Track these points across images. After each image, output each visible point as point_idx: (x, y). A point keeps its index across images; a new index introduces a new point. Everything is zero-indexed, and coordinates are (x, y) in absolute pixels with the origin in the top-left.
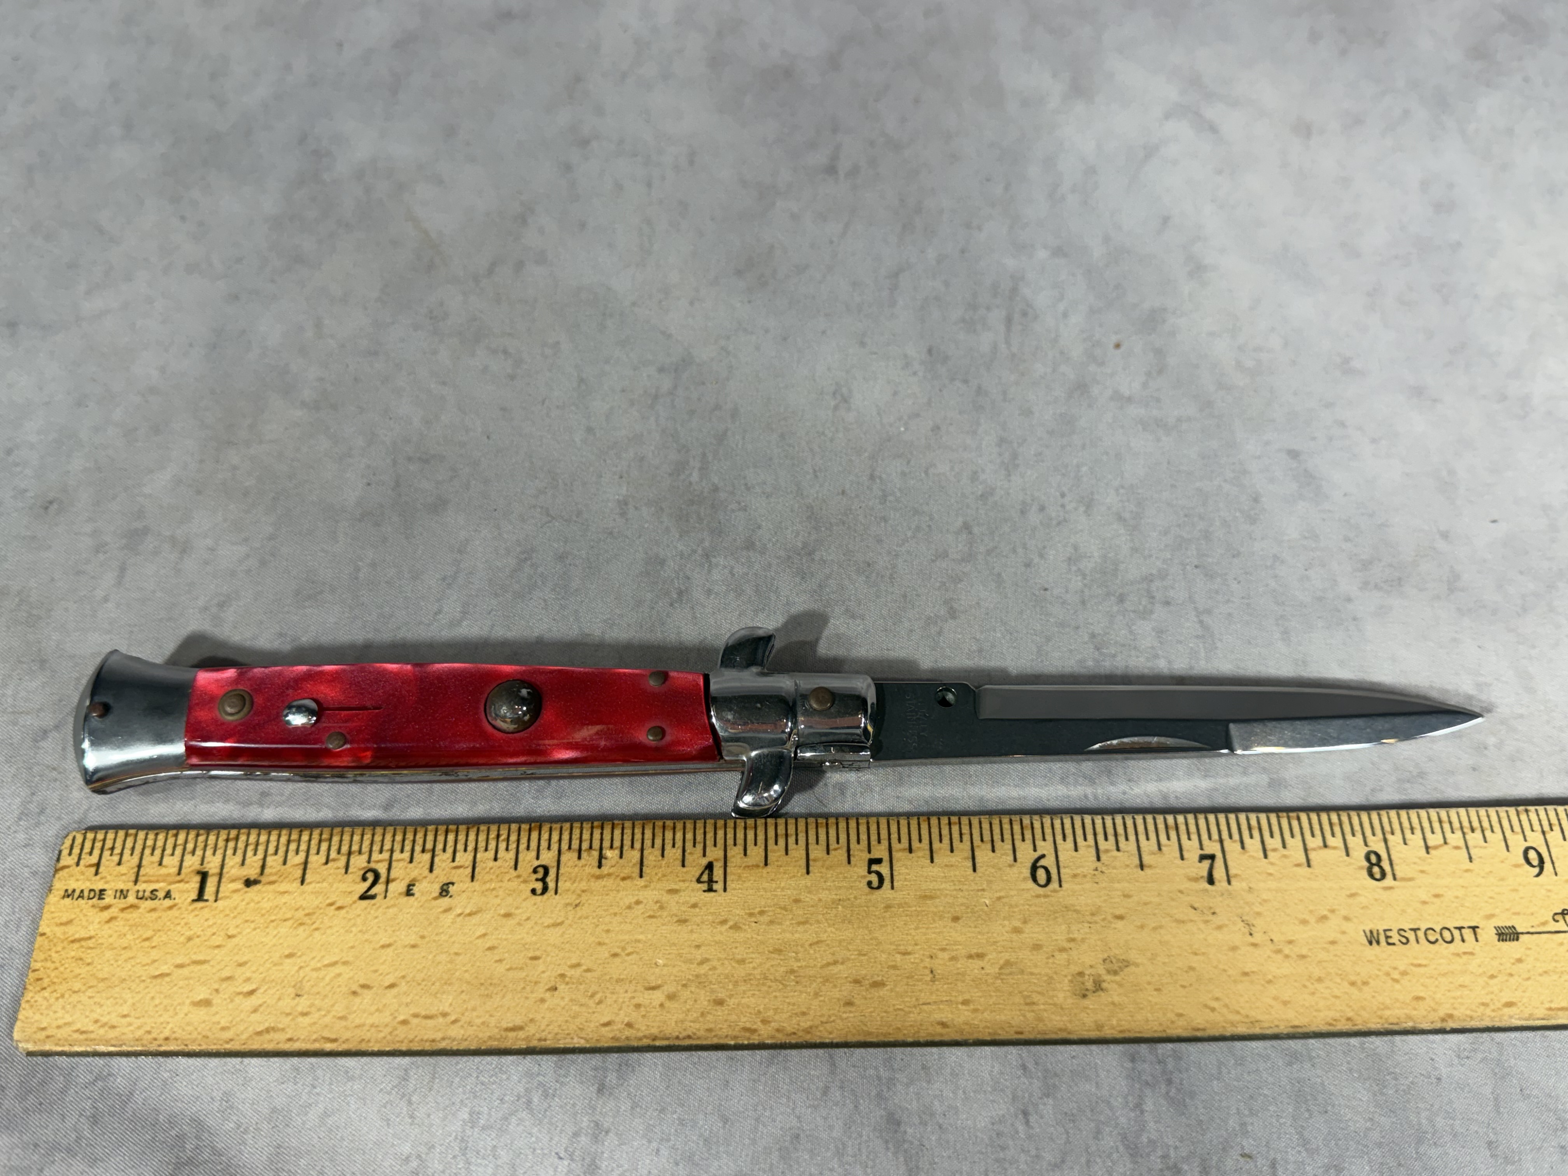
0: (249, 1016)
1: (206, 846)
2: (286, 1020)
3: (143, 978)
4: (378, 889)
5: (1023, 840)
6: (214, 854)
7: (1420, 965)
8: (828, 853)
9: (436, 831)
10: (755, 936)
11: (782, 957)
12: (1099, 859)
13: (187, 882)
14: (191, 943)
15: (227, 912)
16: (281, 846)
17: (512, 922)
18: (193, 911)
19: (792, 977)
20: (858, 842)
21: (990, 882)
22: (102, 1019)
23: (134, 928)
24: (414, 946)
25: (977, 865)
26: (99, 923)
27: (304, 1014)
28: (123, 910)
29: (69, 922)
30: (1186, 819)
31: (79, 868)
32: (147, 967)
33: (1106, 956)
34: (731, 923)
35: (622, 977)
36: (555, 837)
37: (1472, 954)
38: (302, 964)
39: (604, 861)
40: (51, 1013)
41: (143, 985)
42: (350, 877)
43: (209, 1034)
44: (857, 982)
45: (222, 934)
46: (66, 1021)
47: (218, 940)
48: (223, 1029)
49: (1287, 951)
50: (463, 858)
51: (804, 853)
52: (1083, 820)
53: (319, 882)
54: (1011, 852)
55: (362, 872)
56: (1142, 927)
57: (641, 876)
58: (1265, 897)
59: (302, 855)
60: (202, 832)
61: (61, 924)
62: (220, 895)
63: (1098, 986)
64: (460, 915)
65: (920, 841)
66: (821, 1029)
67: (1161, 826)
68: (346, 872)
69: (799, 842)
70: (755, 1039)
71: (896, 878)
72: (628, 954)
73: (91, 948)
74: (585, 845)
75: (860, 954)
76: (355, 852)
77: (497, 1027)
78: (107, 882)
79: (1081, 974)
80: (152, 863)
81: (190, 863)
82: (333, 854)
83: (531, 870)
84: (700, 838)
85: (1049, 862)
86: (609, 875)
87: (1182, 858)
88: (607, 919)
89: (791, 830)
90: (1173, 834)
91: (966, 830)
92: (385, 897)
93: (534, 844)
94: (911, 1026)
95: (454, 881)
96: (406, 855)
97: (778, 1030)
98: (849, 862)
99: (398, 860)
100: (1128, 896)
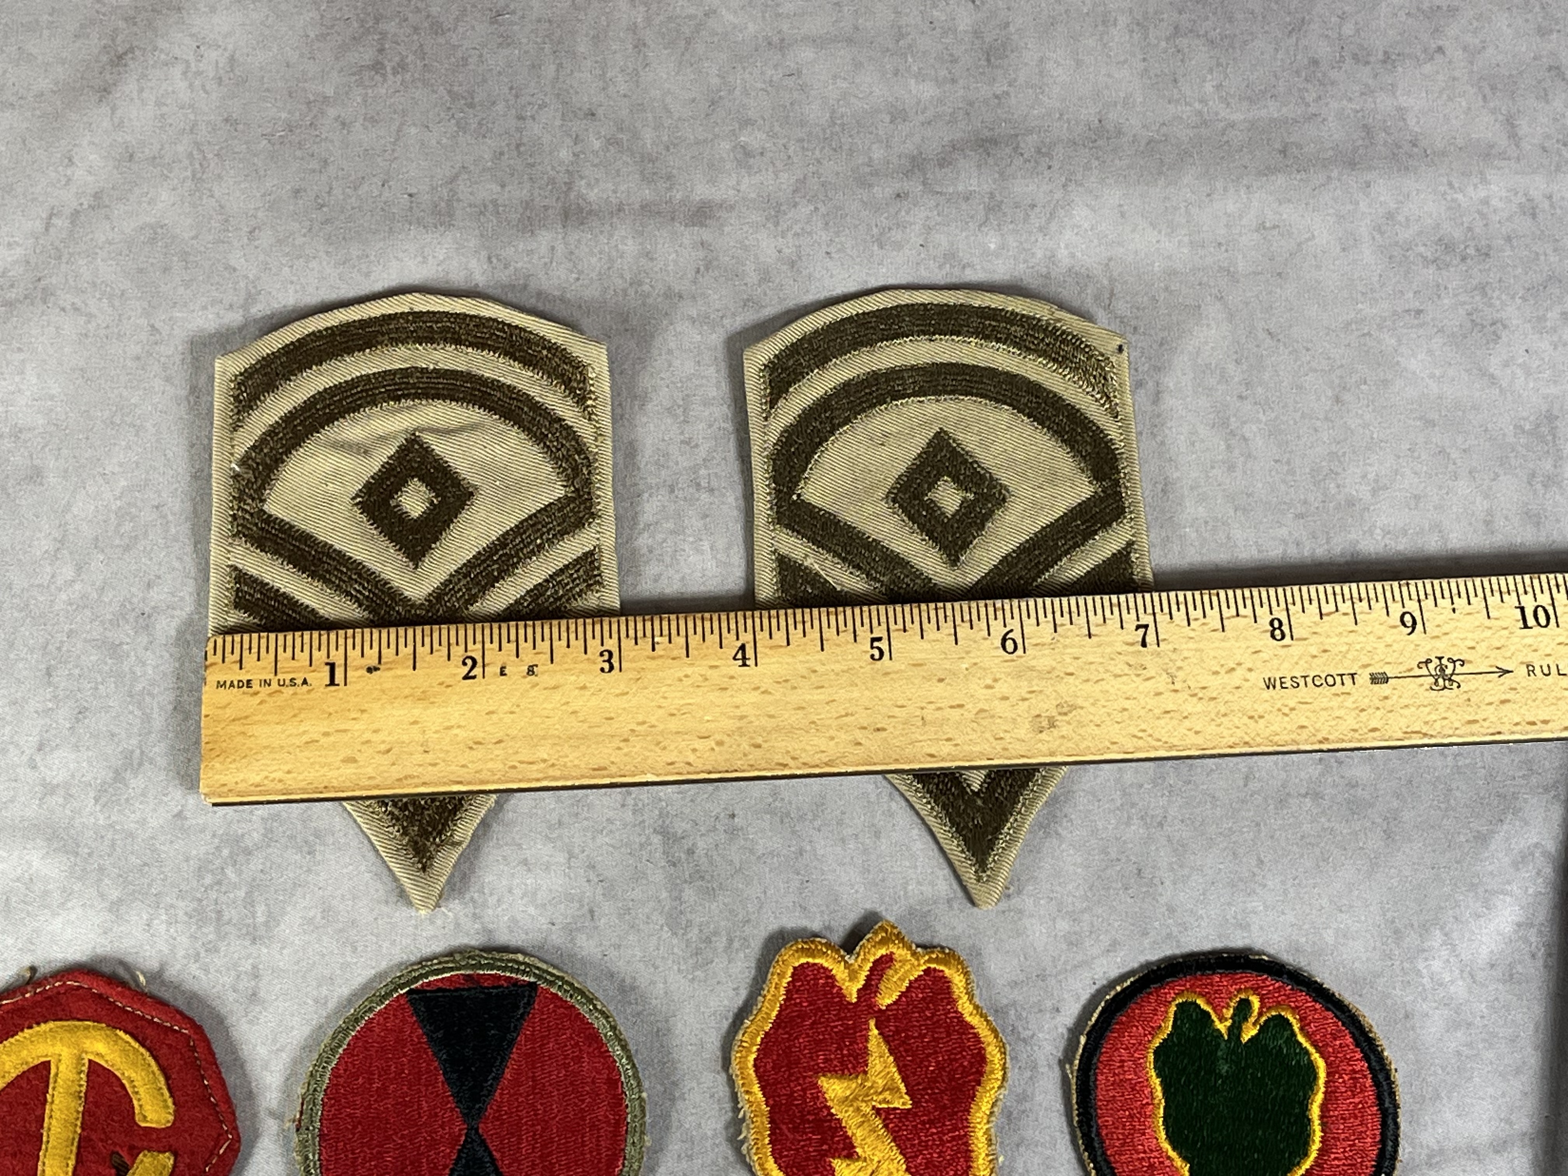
0: (388, 769)
1: (329, 644)
2: (420, 769)
3: (297, 745)
4: (477, 671)
5: (996, 619)
6: (337, 649)
7: (1306, 703)
8: (838, 634)
9: (517, 626)
10: (783, 698)
11: (804, 712)
12: (1055, 631)
13: (319, 672)
14: (332, 717)
15: (357, 693)
16: (391, 641)
17: (588, 693)
18: (327, 694)
19: (813, 726)
20: (862, 625)
21: (968, 653)
22: (270, 775)
23: (282, 709)
24: (512, 713)
25: (958, 639)
26: (252, 706)
27: (433, 765)
29: (227, 706)
30: (1127, 598)
31: (225, 665)
32: (298, 737)
33: (1058, 702)
34: (762, 689)
35: (679, 730)
36: (615, 628)
37: (1349, 694)
38: (426, 729)
39: (656, 646)
40: (228, 774)
41: (299, 750)
42: (452, 663)
43: (360, 783)
44: (864, 728)
45: (356, 709)
46: (241, 778)
47: (353, 714)
48: (370, 778)
49: (1200, 695)
50: (543, 646)
51: (818, 635)
52: (1044, 601)
53: (428, 668)
54: (986, 629)
55: (461, 659)
57: (688, 656)
58: (1186, 654)
59: (410, 647)
60: (322, 633)
61: (220, 708)
62: (348, 681)
63: (1052, 725)
64: (546, 688)
65: (913, 622)
67: (1107, 604)
68: (449, 659)
69: (815, 626)
70: (787, 771)
71: (893, 651)
72: (683, 714)
73: (249, 724)
74: (640, 634)
75: (867, 709)
76: (453, 644)
77: (586, 768)
78: (251, 675)
79: (1038, 716)
80: (287, 658)
81: (319, 658)
82: (436, 646)
83: (598, 654)
84: (733, 626)
85: (1016, 635)
86: (661, 656)
87: (1122, 627)
88: (664, 689)
89: (807, 618)
90: (1116, 610)
91: (949, 613)
92: (484, 677)
93: (598, 634)
94: (907, 757)
95: (536, 663)
96: (496, 645)
97: (804, 764)
98: (855, 641)
99: (490, 649)
100: (1077, 658)
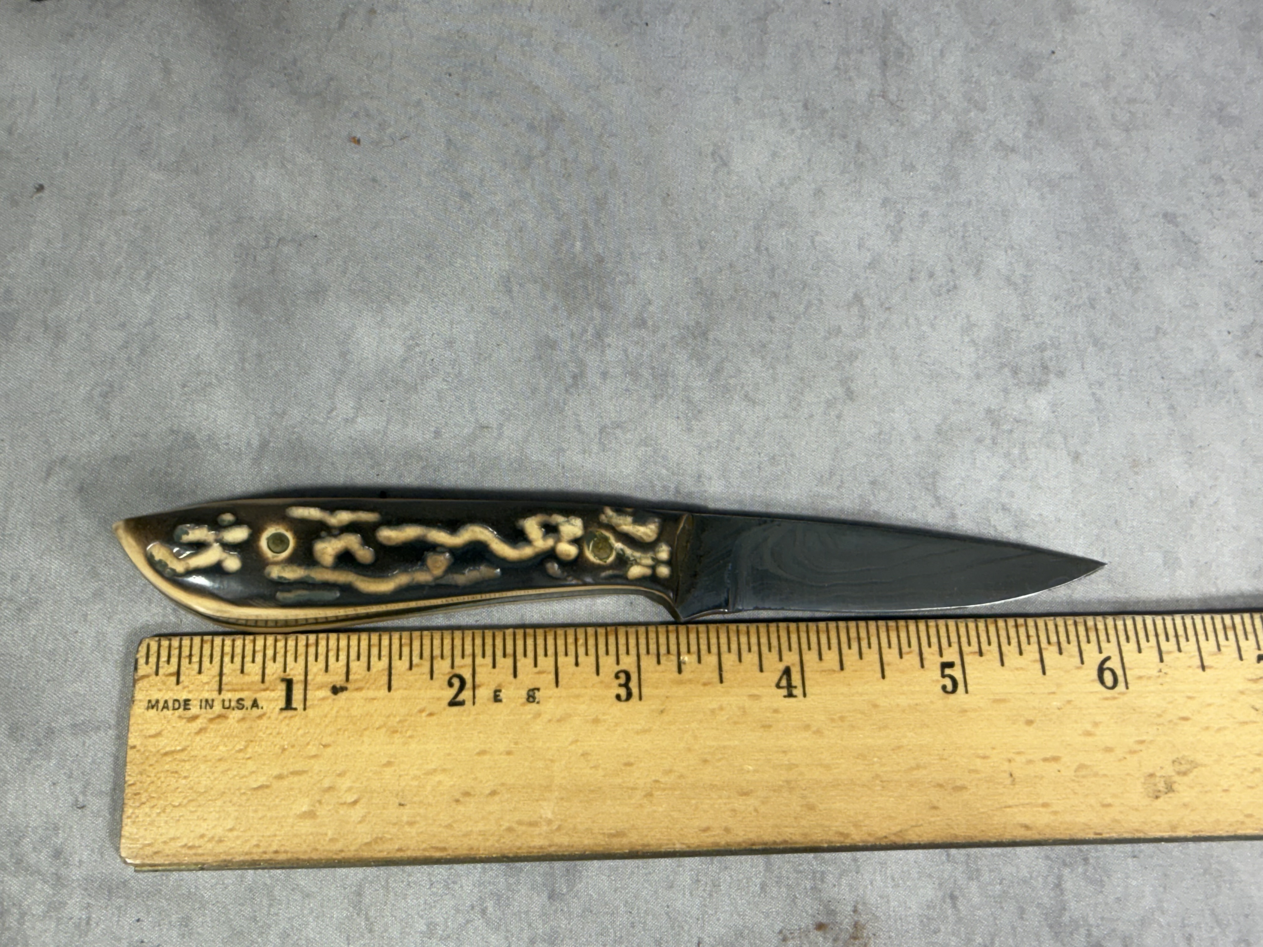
0: (355, 827)
1: (286, 652)
2: (394, 830)
3: (242, 791)
4: (466, 695)
5: (1089, 642)
6: (296, 660)
8: (901, 657)
9: (515, 635)
10: (839, 742)
11: (866, 762)
12: (1162, 660)
13: (273, 690)
14: (287, 753)
15: (318, 721)
16: (361, 651)
17: (601, 729)
18: (282, 721)
19: (878, 782)
20: (930, 645)
21: (1059, 685)
22: (207, 833)
23: (226, 740)
24: (509, 753)
25: (1047, 668)
26: (189, 734)
27: (411, 824)
28: (211, 720)
29: (158, 735)
30: (1242, 619)
31: (158, 678)
32: (245, 779)
33: (1174, 757)
34: (814, 729)
35: (715, 783)
36: (632, 642)
38: (402, 773)
39: (683, 667)
40: (155, 829)
41: (244, 798)
42: (436, 683)
43: (319, 847)
44: (940, 786)
45: (317, 742)
46: (172, 836)
47: (312, 750)
48: (331, 840)
50: (546, 663)
51: (877, 656)
52: (1144, 621)
53: (405, 689)
54: (1078, 654)
55: (447, 678)
56: (1207, 728)
57: (721, 681)
59: (385, 660)
60: (279, 637)
61: (151, 736)
62: (308, 704)
63: (1170, 789)
64: (550, 721)
65: (989, 644)
66: (910, 832)
67: (1219, 626)
68: (432, 678)
69: (872, 645)
70: (848, 842)
71: (968, 681)
72: (719, 760)
73: (184, 761)
74: (663, 650)
75: (941, 759)
76: (437, 656)
77: (601, 834)
78: (190, 692)
79: (1152, 775)
80: (234, 670)
81: (273, 671)
82: (416, 660)
83: (613, 675)
84: (774, 642)
85: (1114, 664)
86: (690, 681)
87: (1241, 658)
88: (694, 725)
89: (863, 634)
90: (1231, 634)
91: (1032, 632)
92: (474, 703)
93: (612, 649)
94: (996, 829)
95: (537, 686)
96: (489, 660)
97: (869, 835)
98: (922, 666)
99: (481, 665)
100: (1190, 698)
